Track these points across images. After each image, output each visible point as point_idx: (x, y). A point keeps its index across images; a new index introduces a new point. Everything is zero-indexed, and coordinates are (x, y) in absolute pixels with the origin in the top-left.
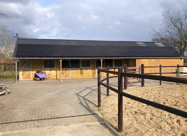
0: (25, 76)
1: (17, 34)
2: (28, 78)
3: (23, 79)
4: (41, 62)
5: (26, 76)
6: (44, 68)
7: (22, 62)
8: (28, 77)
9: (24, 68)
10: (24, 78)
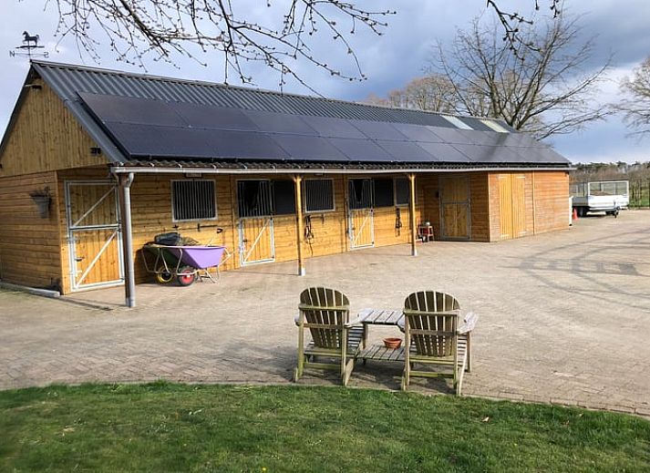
0: (92, 265)
1: (28, 38)
2: (105, 275)
3: (84, 282)
4: (161, 191)
5: (98, 268)
6: (174, 220)
7: (72, 193)
8: (105, 270)
9: (84, 222)
10: (87, 277)
